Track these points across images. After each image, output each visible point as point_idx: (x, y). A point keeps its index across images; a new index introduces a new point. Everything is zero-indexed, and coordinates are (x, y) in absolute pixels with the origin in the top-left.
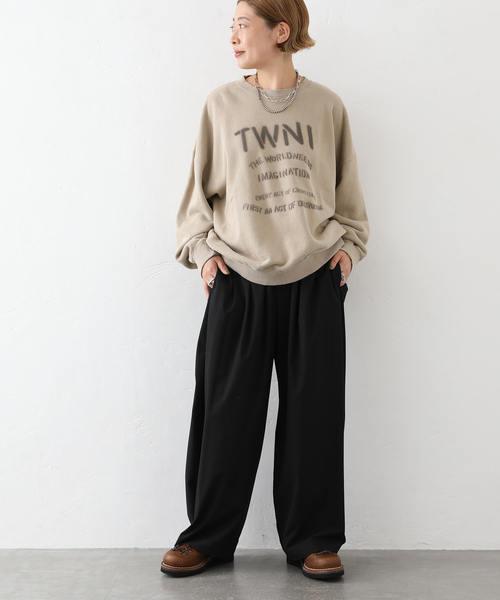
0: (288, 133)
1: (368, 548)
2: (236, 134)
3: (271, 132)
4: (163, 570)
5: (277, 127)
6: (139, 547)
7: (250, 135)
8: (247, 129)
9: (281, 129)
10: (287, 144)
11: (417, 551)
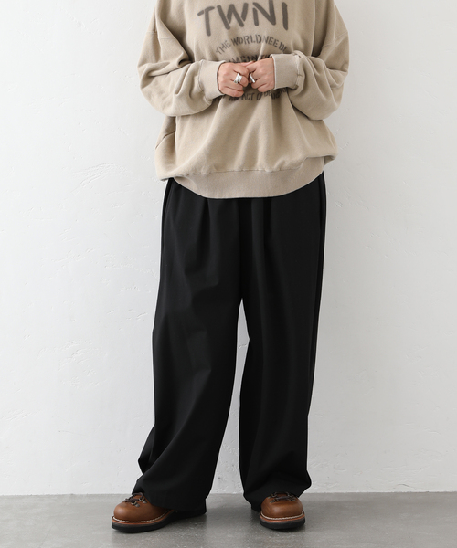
0: (259, 12)
1: (340, 491)
2: (199, 14)
3: (240, 11)
4: (114, 526)
5: (246, 6)
6: (76, 493)
7: (214, 15)
8: (212, 8)
9: (251, 7)
10: (257, 23)
11: (396, 493)
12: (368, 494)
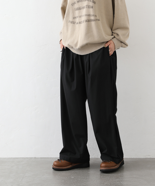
4: (53, 168)
11: (146, 158)
12: (136, 158)
